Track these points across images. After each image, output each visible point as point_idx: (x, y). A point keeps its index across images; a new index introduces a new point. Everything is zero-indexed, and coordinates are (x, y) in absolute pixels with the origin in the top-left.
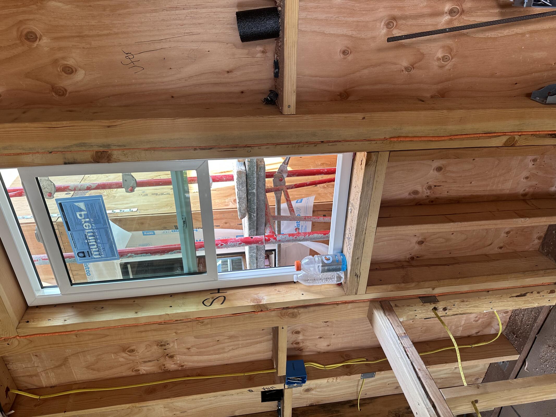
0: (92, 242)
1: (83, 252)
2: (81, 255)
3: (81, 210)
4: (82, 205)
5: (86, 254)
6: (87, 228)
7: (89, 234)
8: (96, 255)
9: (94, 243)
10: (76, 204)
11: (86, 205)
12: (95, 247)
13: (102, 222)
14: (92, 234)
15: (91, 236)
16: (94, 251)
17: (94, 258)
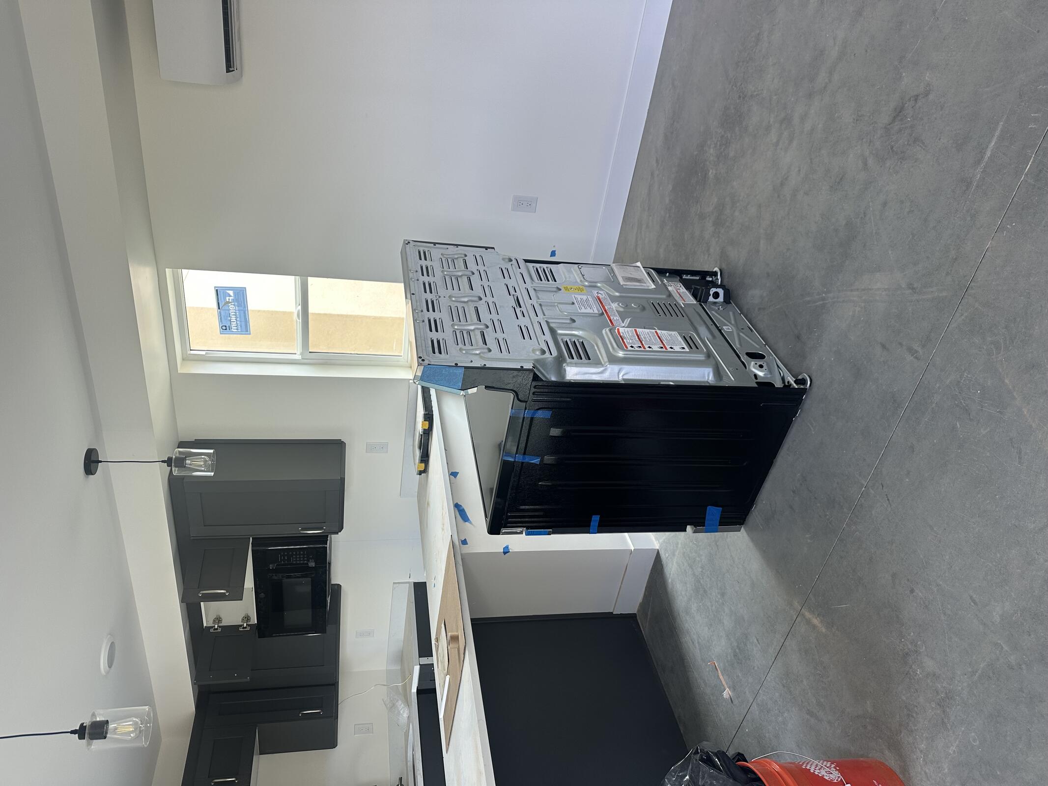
0: (233, 319)
1: (226, 326)
2: (224, 328)
3: (230, 296)
4: (231, 293)
5: (228, 328)
6: (232, 309)
7: (232, 314)
8: (234, 329)
9: (235, 320)
10: (228, 291)
11: (234, 293)
12: (235, 323)
13: (243, 306)
14: (234, 314)
15: (234, 315)
16: (234, 326)
17: (233, 332)
